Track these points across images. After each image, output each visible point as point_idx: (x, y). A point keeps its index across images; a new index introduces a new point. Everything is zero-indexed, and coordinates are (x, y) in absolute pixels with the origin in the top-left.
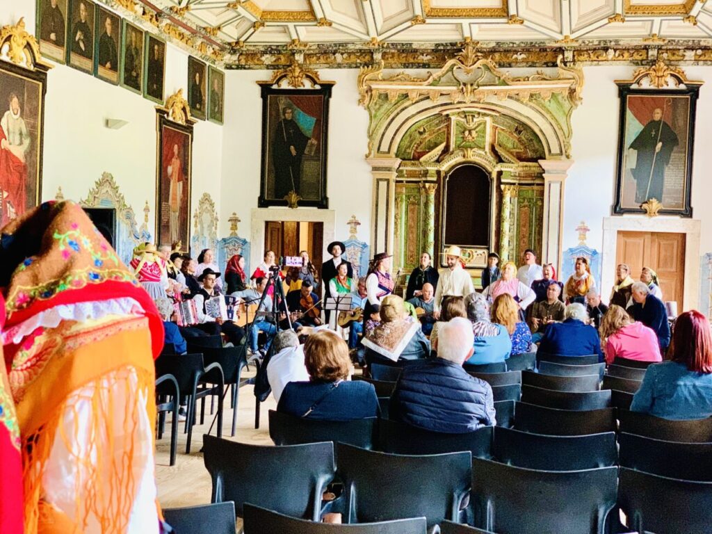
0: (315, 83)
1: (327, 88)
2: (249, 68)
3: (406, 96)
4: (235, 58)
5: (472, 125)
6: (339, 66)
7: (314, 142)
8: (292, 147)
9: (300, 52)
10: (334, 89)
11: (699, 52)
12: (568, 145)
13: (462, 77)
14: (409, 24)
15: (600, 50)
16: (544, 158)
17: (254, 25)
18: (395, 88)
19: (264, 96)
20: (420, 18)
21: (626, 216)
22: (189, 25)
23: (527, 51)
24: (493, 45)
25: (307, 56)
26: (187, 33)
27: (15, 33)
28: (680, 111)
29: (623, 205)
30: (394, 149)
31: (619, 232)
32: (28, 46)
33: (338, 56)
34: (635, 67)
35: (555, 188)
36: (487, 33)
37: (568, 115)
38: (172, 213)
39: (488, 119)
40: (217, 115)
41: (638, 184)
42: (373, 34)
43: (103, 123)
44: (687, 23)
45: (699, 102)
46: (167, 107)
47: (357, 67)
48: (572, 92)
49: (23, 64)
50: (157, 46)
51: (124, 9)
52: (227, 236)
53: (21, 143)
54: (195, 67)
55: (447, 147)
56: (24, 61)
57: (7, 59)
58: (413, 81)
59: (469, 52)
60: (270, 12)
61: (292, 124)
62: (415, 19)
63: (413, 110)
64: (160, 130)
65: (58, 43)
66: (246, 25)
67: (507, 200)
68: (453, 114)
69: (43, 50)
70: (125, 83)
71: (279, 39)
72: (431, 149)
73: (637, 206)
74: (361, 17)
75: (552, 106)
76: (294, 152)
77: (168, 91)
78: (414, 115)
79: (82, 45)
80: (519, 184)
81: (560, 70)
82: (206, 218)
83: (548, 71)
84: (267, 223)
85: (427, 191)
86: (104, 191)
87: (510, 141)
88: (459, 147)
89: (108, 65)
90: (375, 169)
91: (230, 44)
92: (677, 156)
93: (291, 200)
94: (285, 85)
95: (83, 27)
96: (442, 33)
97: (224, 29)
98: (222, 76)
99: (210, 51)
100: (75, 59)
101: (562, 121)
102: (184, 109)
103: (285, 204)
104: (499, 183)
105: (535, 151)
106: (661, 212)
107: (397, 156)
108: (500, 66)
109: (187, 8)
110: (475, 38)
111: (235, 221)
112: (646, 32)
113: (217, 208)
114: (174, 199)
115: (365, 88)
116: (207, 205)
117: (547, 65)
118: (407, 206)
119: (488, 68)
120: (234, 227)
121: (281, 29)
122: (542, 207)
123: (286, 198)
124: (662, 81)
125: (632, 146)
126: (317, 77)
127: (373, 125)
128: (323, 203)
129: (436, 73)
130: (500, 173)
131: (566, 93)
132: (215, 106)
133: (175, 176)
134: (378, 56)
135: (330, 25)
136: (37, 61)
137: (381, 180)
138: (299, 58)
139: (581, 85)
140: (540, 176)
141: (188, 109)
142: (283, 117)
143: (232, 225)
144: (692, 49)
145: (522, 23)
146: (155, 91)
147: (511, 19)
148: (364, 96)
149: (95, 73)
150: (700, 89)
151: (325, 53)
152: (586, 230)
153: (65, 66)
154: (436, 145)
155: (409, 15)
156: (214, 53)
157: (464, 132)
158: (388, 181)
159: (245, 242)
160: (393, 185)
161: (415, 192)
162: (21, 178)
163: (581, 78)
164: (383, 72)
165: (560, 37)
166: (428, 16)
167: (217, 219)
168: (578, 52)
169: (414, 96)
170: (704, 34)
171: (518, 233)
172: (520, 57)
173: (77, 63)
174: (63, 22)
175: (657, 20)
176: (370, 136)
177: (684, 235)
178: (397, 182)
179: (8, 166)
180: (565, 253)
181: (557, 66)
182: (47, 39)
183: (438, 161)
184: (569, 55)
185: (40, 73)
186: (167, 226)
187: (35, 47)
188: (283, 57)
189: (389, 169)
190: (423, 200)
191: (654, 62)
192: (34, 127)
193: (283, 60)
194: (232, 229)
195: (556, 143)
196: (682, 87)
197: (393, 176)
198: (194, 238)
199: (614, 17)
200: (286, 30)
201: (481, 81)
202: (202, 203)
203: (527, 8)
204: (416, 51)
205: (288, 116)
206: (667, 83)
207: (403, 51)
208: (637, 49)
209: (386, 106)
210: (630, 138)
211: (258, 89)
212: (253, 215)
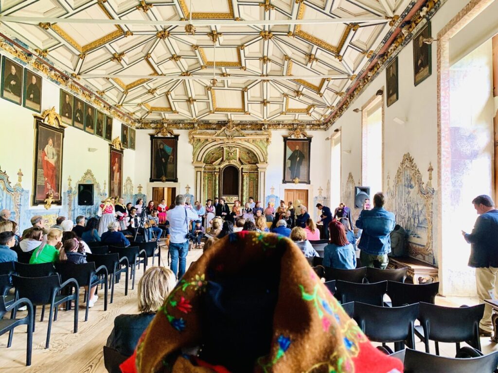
0: (172, 135)
1: (177, 137)
2: (146, 129)
3: (207, 140)
4: (140, 125)
5: (232, 151)
6: (181, 129)
7: (172, 157)
8: (163, 159)
9: (166, 123)
10: (179, 137)
11: (311, 126)
12: (267, 159)
13: (228, 133)
14: (208, 113)
15: (277, 125)
16: (258, 163)
17: (148, 112)
18: (203, 137)
19: (151, 139)
20: (212, 111)
21: (287, 184)
22: (122, 111)
23: (251, 124)
24: (239, 122)
25: (169, 125)
26: (121, 115)
27: (51, 112)
28: (305, 146)
29: (286, 180)
30: (203, 160)
31: (285, 189)
32: (57, 118)
33: (181, 125)
34: (289, 131)
35: (262, 174)
36: (237, 118)
37: (266, 148)
38: (115, 185)
39: (237, 149)
40: (133, 147)
41: (292, 173)
42: (194, 117)
43: (87, 150)
44: (308, 115)
45: (311, 143)
46: (113, 143)
47: (188, 129)
48: (268, 139)
49: (54, 126)
50: (109, 119)
51: (96, 105)
52: (137, 193)
53: (53, 158)
54: (124, 128)
55: (223, 159)
56: (54, 124)
57: (47, 123)
58: (210, 134)
59: (230, 124)
60: (154, 108)
61: (163, 150)
62: (210, 112)
63: (209, 145)
64: (111, 152)
65: (69, 117)
66: (144, 112)
67: (245, 178)
68: (225, 147)
69: (62, 120)
70: (97, 134)
71: (158, 118)
72: (216, 160)
73: (291, 180)
74: (190, 110)
75: (261, 145)
76: (164, 161)
77: (114, 137)
78: (210, 147)
79: (79, 119)
80: (250, 173)
81: (263, 132)
82: (129, 186)
83: (259, 132)
84: (153, 188)
85: (215, 175)
86: (88, 177)
87: (245, 157)
88: (227, 159)
89: (90, 127)
90: (196, 167)
91: (138, 119)
92: (304, 163)
94: (160, 135)
95: (79, 111)
96: (220, 117)
97: (136, 114)
98: (134, 131)
99: (130, 122)
100: (76, 124)
101: (264, 150)
102: (120, 144)
104: (242, 172)
105: (255, 160)
106: (300, 182)
107: (204, 162)
108: (242, 129)
109: (122, 105)
110: (232, 119)
111: (140, 187)
112: (292, 118)
113: (133, 182)
114: (116, 179)
115: (191, 137)
116: (129, 181)
117: (258, 129)
118: (208, 181)
119: (238, 131)
121: (158, 114)
122: (258, 181)
123: (161, 178)
124: (299, 136)
125: (289, 159)
126: (173, 132)
127: (195, 150)
128: (176, 180)
129: (218, 132)
130: (242, 169)
131: (265, 140)
132: (132, 143)
133: (116, 170)
134: (196, 125)
135: (178, 113)
136: (61, 124)
137: (198, 171)
138: (165, 125)
139: (271, 137)
140: (257, 169)
141: (121, 144)
142: (159, 148)
144: (309, 125)
145: (250, 114)
146: (109, 137)
147: (246, 113)
148: (191, 140)
149: (84, 130)
150: (312, 139)
151: (176, 123)
152: (273, 189)
153: (72, 127)
154: (219, 158)
155: (208, 110)
156: (132, 123)
157: (228, 154)
158: (201, 172)
159: (144, 196)
160: (202, 173)
161: (211, 176)
162: (53, 172)
163: (271, 134)
164: (198, 131)
165: (263, 120)
166: (215, 111)
167: (133, 187)
168: (269, 125)
169: (210, 140)
170: (313, 119)
171: (249, 190)
172: (249, 126)
173: (77, 126)
174: (71, 109)
175: (297, 114)
176: (194, 155)
177: (307, 190)
178: (204, 172)
179: (47, 167)
180: (266, 197)
181: (261, 130)
182: (65, 116)
183: (219, 164)
184: (266, 126)
185: (62, 129)
186: (113, 190)
187: (59, 119)
188: (159, 125)
189: (201, 167)
190: (214, 178)
191: (296, 129)
192: (59, 151)
193: (159, 126)
194: (139, 190)
195: (262, 158)
196: (306, 138)
197: (203, 170)
198: (124, 194)
199: (282, 113)
200: (160, 115)
201: (235, 135)
202: (127, 181)
203: (251, 109)
204: (210, 123)
205: (162, 147)
206: (300, 137)
207: (206, 124)
208: (290, 125)
209: (200, 144)
210: (288, 156)
211: (149, 137)
212: (148, 185)
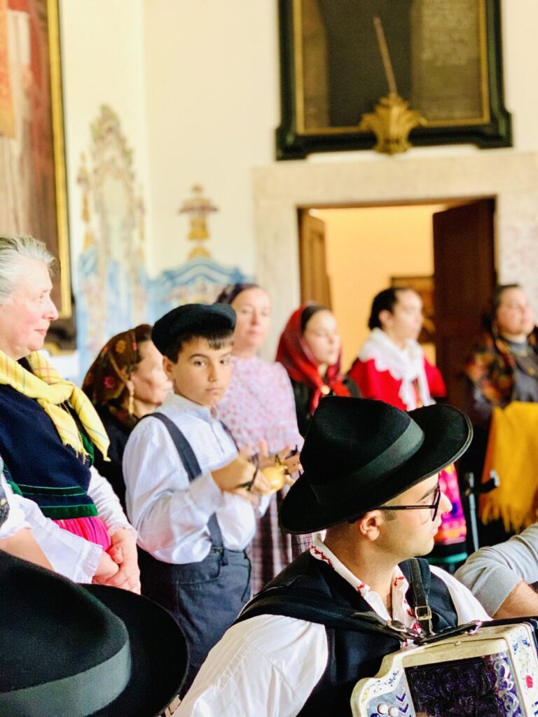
52: (177, 262)
82: (114, 194)
93: (386, 131)
103: (366, 141)
111: (199, 210)
113: (141, 164)
116: (112, 150)
120: (200, 232)
123: (369, 121)
128: (497, 133)
143: (193, 224)
167: (141, 206)
194: (193, 236)
198: (84, 262)
202: (98, 137)
212: (260, 188)
